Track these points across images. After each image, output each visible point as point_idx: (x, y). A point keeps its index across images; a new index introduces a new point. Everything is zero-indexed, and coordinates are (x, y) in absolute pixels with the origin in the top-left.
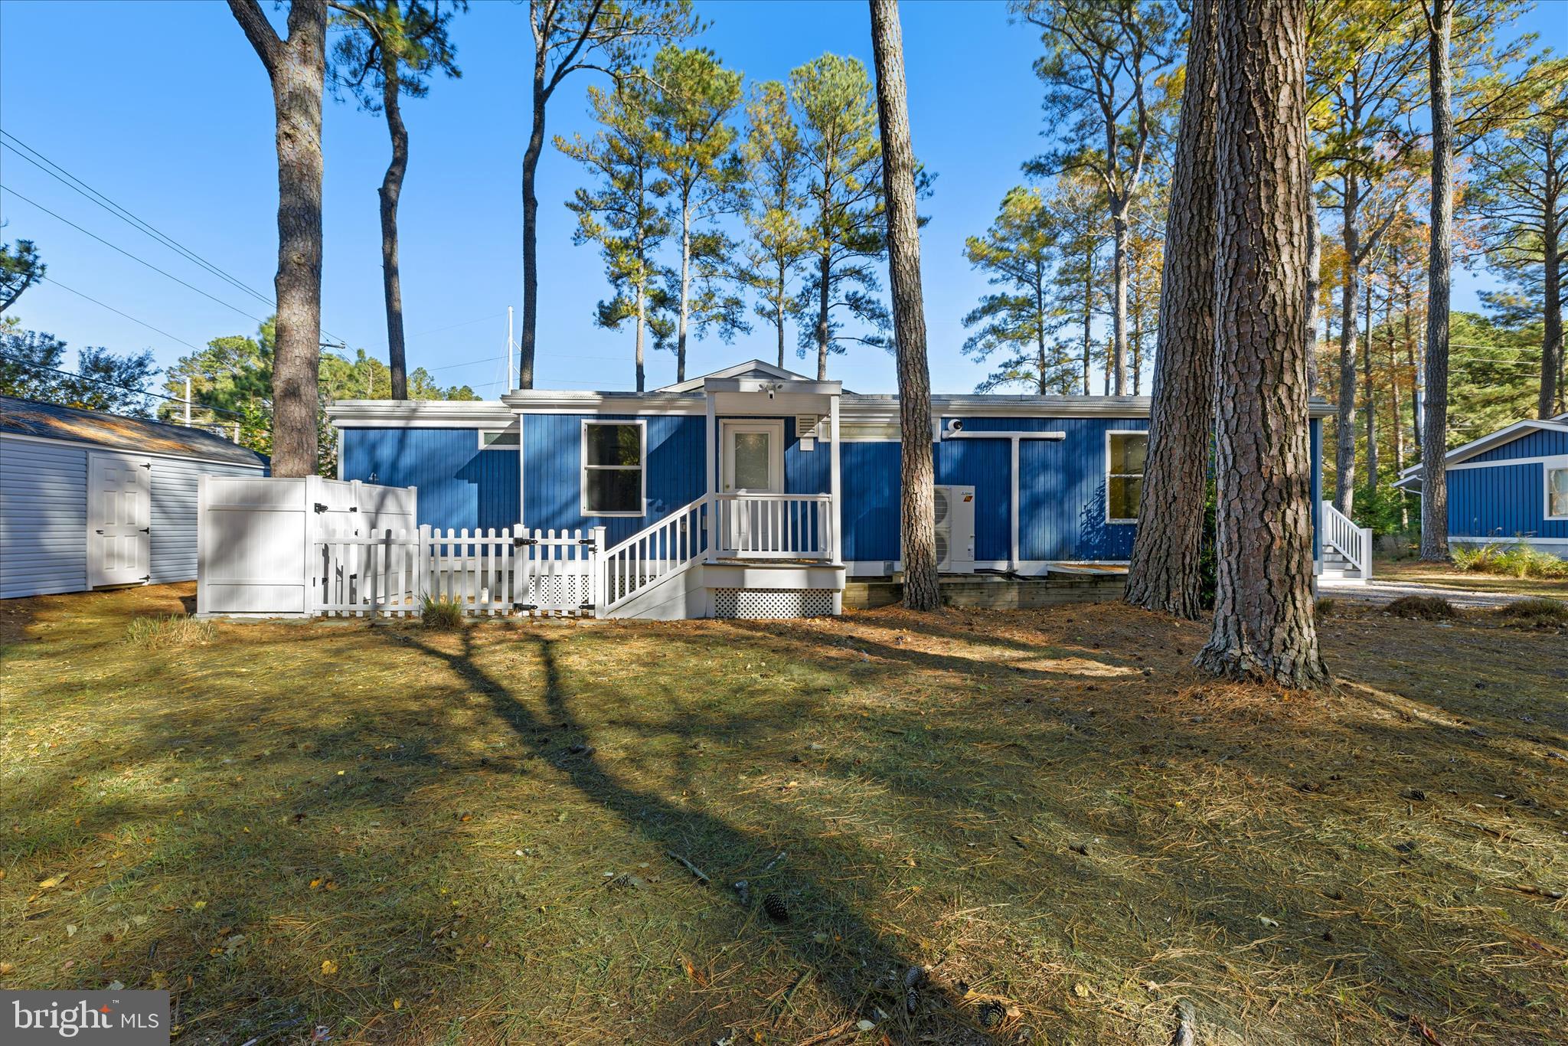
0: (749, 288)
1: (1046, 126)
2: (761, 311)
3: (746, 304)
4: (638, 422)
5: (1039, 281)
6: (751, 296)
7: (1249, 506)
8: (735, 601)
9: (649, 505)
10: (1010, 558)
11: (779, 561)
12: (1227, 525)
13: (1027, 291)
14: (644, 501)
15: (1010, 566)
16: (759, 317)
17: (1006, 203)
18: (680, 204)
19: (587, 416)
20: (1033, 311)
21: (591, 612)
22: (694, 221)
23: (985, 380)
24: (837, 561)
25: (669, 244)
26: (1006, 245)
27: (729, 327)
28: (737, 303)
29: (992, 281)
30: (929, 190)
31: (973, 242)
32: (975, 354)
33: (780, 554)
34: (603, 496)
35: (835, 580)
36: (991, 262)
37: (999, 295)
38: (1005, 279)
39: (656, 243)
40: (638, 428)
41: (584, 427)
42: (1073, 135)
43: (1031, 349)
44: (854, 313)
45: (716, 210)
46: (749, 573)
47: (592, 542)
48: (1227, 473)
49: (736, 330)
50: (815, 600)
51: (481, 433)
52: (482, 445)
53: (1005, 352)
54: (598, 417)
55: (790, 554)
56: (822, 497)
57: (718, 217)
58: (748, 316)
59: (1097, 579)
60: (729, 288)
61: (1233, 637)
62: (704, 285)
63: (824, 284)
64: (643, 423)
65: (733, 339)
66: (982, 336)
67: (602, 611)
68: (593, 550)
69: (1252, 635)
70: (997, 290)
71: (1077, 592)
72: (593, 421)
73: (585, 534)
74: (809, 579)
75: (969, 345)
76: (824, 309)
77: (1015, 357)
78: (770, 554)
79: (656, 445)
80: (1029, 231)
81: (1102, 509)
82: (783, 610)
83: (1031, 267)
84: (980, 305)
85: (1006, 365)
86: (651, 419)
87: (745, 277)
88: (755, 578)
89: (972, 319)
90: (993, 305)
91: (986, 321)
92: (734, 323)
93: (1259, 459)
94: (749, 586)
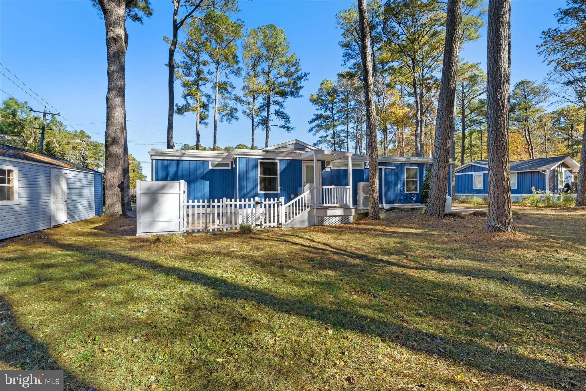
0: (239, 104)
1: (343, 63)
2: (244, 112)
3: (238, 110)
4: (276, 161)
5: (333, 110)
6: (239, 106)
7: (500, 193)
8: (323, 220)
9: (281, 189)
10: (382, 204)
11: (335, 207)
12: (494, 197)
13: (328, 113)
14: (279, 188)
15: (382, 206)
16: (243, 115)
17: (322, 84)
18: (215, 70)
19: (260, 159)
20: (331, 120)
21: (280, 226)
22: (220, 77)
23: (316, 142)
24: (351, 207)
25: (209, 85)
26: (322, 98)
27: (230, 117)
28: (236, 109)
29: (317, 109)
30: (307, 78)
31: (311, 96)
32: (313, 132)
33: (336, 205)
34: (265, 185)
35: (351, 212)
36: (318, 103)
37: (319, 114)
38: (321, 109)
39: (204, 84)
40: (277, 163)
41: (259, 163)
42: (352, 67)
43: (331, 132)
44: (276, 117)
45: (228, 74)
46: (328, 211)
47: (281, 202)
48: (494, 185)
49: (233, 119)
50: (344, 218)
51: (210, 163)
52: (210, 167)
53: (322, 133)
54: (262, 159)
55: (338, 205)
56: (347, 187)
57: (229, 76)
58: (238, 114)
59: (413, 209)
60: (232, 103)
61: (497, 223)
62: (223, 101)
63: (267, 105)
64: (278, 161)
65: (231, 122)
66: (314, 127)
67: (284, 225)
68: (281, 205)
69: (501, 222)
70: (319, 112)
71: (409, 213)
72: (261, 160)
73: (278, 200)
74: (344, 212)
75: (311, 130)
76: (268, 114)
77: (325, 135)
78: (333, 205)
79: (282, 169)
80: (328, 94)
81: (404, 189)
82: (336, 222)
83: (330, 106)
84: (314, 117)
85: (321, 137)
86: (280, 160)
87: (238, 99)
88: (330, 212)
89: (311, 122)
90: (318, 117)
91: (317, 122)
92: (232, 116)
93: (502, 182)
94: (328, 215)
